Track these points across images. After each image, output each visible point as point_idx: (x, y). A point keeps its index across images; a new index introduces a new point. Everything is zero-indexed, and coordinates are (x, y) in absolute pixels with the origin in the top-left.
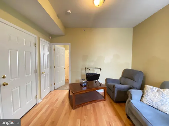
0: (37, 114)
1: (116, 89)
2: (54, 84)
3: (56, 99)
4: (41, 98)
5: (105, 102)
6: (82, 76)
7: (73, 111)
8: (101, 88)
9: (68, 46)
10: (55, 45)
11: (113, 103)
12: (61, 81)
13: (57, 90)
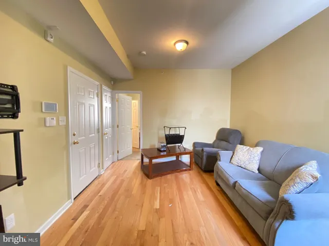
0: (103, 185)
1: (205, 153)
2: (117, 152)
3: (124, 170)
4: (103, 169)
5: (191, 172)
6: (159, 138)
7: (150, 181)
8: (186, 153)
9: (138, 96)
10: (118, 93)
11: (202, 173)
12: (127, 149)
13: (122, 161)
